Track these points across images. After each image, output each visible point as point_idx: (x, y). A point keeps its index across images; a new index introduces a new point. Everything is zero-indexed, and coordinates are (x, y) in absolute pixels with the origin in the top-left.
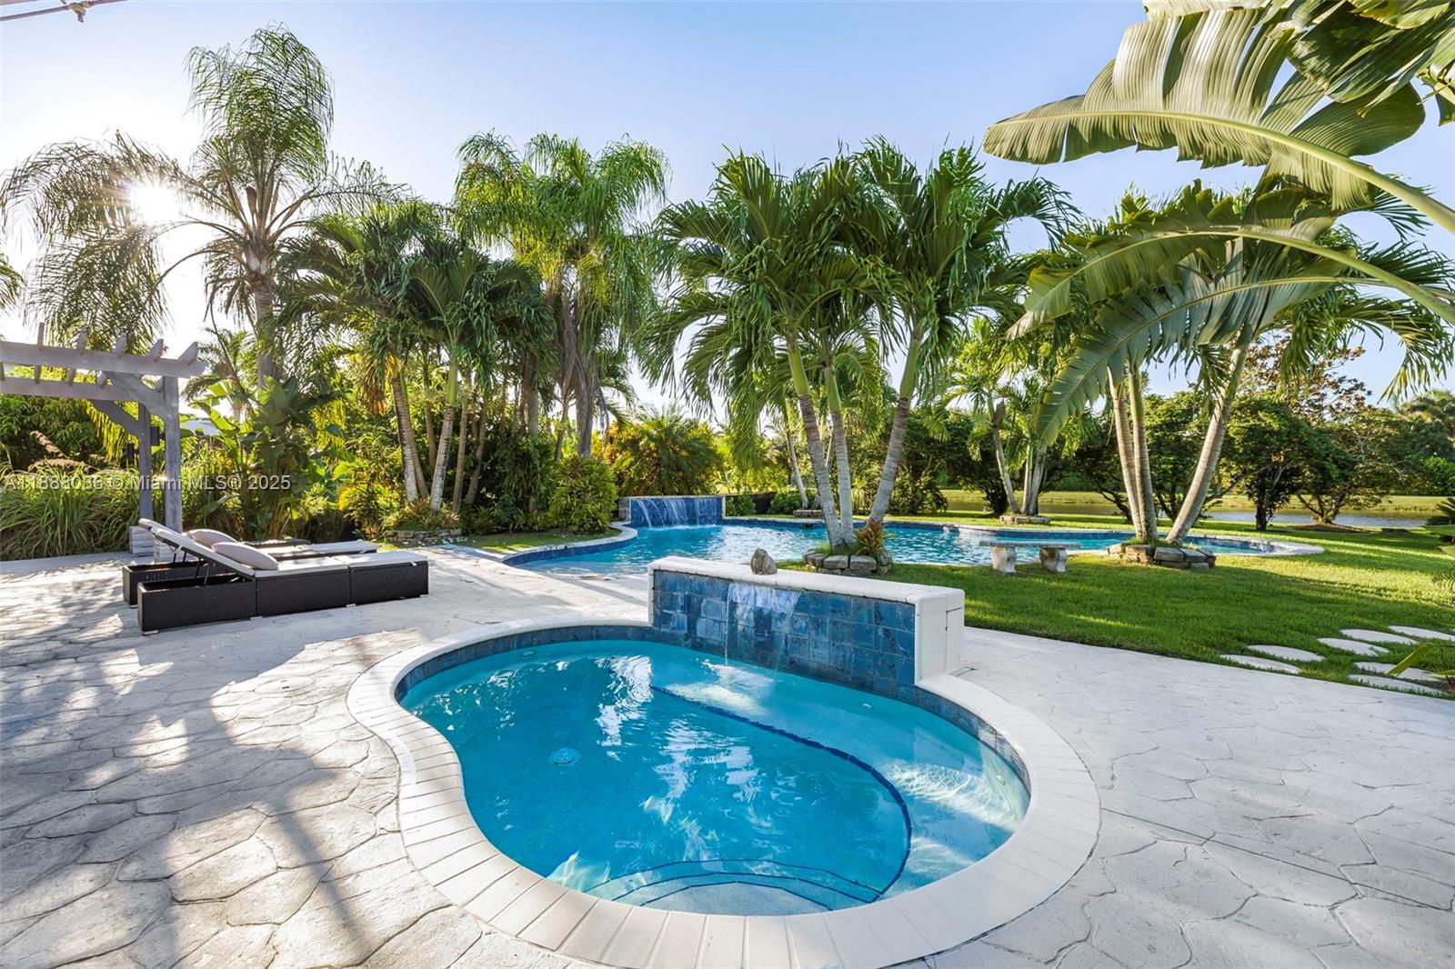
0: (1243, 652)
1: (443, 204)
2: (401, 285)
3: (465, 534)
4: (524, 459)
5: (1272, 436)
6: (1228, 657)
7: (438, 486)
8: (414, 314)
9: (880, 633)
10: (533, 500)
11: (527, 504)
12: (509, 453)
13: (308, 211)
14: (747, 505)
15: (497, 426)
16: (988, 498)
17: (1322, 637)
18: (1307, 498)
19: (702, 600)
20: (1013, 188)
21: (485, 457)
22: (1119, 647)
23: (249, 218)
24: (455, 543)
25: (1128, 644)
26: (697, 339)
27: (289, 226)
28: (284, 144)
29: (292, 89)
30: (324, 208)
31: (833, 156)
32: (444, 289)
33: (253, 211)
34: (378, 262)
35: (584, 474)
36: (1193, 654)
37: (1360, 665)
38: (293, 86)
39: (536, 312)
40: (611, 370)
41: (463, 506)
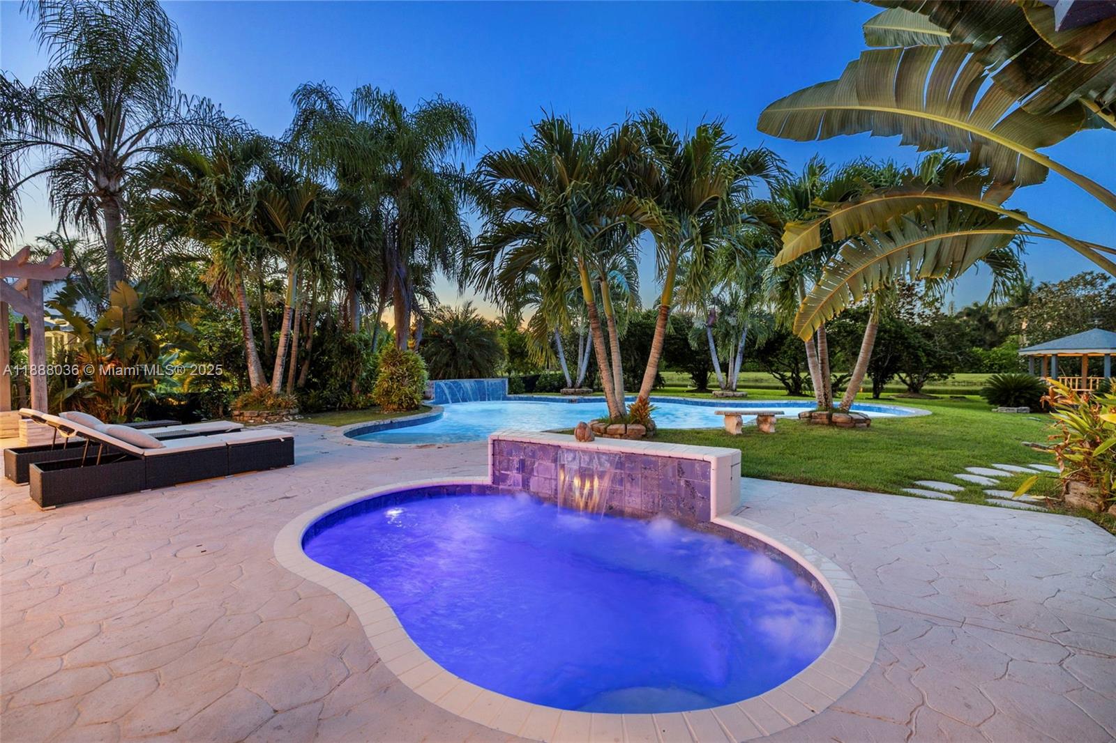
0: (914, 486)
1: (277, 139)
2: (250, 206)
3: (300, 413)
4: (349, 351)
5: (885, 333)
6: (905, 490)
7: (278, 373)
8: (258, 231)
9: (682, 483)
10: (355, 384)
11: (350, 388)
12: (336, 346)
13: (153, 138)
14: (519, 386)
15: (324, 323)
16: (692, 378)
17: (956, 473)
18: (903, 375)
19: (534, 463)
20: (746, 154)
21: (314, 348)
22: (836, 486)
23: (98, 142)
24: (294, 420)
25: (842, 484)
26: (507, 256)
27: (137, 150)
28: (131, 78)
29: (139, 34)
30: (169, 137)
31: (621, 122)
32: (285, 211)
33: (102, 137)
34: (228, 185)
35: (401, 363)
36: (886, 489)
37: (989, 492)
38: (141, 31)
39: (365, 232)
40: (420, 278)
41: (297, 389)
